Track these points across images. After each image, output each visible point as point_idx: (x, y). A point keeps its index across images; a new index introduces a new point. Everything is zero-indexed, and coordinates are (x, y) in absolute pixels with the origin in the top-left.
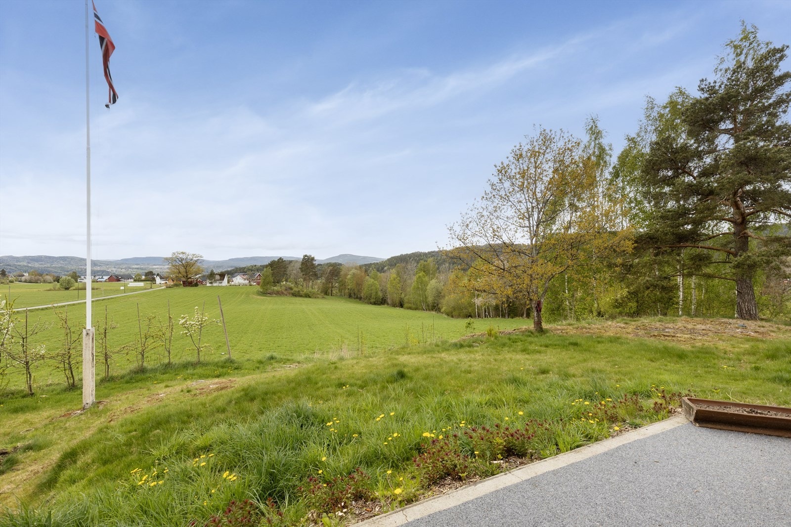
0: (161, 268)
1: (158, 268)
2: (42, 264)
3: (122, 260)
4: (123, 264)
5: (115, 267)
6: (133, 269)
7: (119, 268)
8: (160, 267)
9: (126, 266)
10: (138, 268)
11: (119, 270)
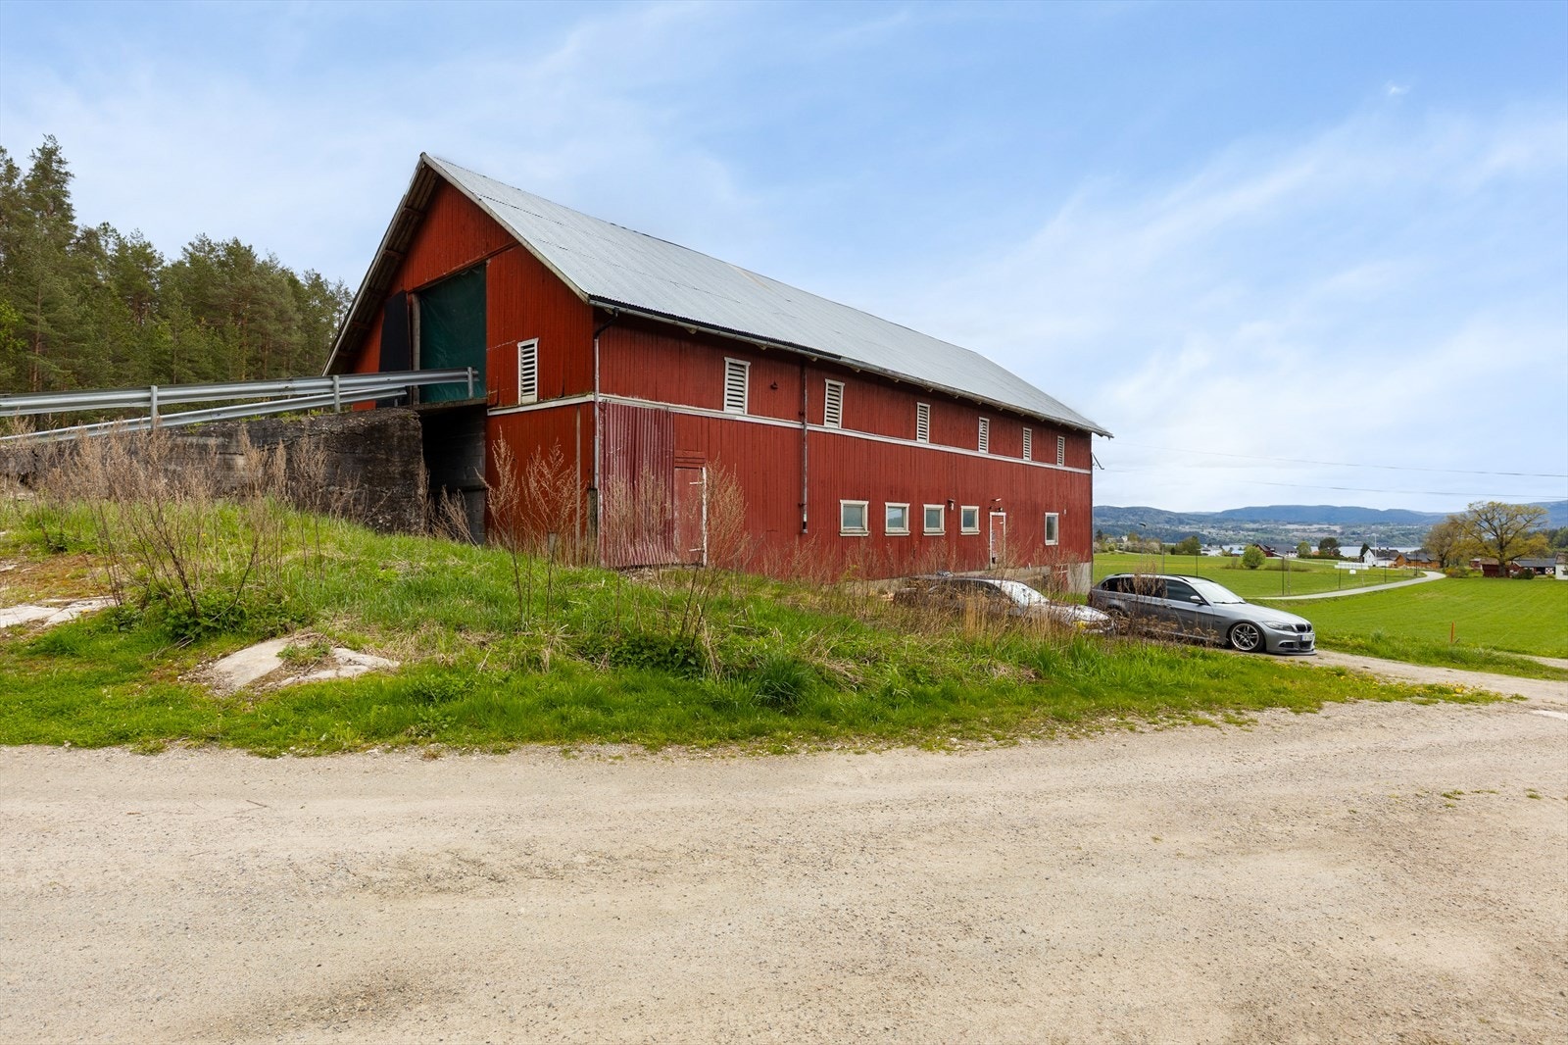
0: (1304, 531)
1: (1297, 530)
2: (1104, 521)
3: (1223, 512)
4: (1227, 520)
5: (1213, 527)
6: (1248, 530)
7: (1221, 528)
8: (1302, 527)
9: (1234, 524)
10: (1257, 530)
11: (1223, 532)
